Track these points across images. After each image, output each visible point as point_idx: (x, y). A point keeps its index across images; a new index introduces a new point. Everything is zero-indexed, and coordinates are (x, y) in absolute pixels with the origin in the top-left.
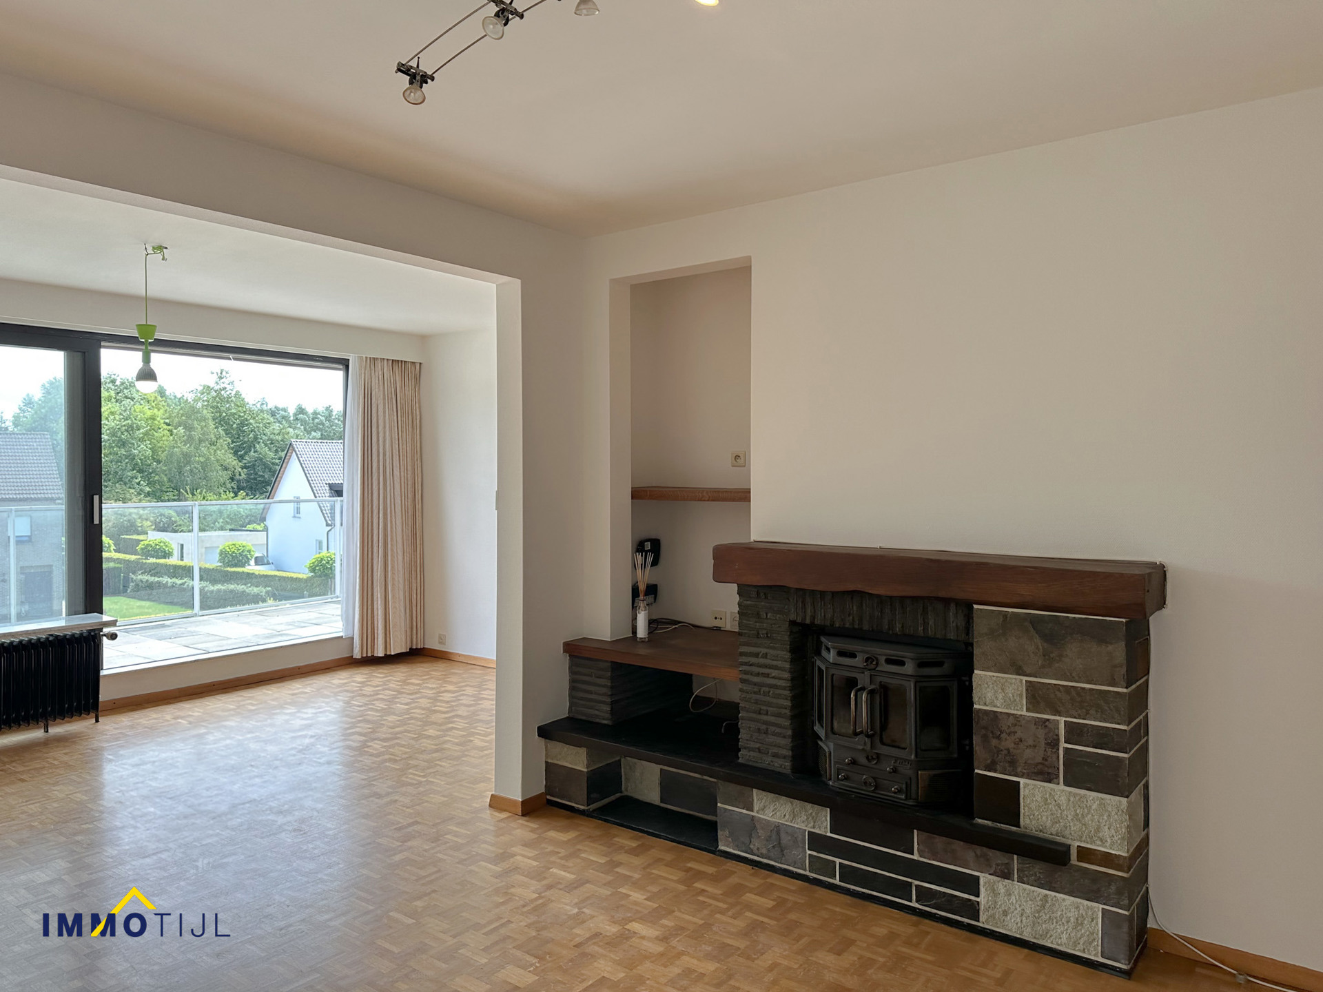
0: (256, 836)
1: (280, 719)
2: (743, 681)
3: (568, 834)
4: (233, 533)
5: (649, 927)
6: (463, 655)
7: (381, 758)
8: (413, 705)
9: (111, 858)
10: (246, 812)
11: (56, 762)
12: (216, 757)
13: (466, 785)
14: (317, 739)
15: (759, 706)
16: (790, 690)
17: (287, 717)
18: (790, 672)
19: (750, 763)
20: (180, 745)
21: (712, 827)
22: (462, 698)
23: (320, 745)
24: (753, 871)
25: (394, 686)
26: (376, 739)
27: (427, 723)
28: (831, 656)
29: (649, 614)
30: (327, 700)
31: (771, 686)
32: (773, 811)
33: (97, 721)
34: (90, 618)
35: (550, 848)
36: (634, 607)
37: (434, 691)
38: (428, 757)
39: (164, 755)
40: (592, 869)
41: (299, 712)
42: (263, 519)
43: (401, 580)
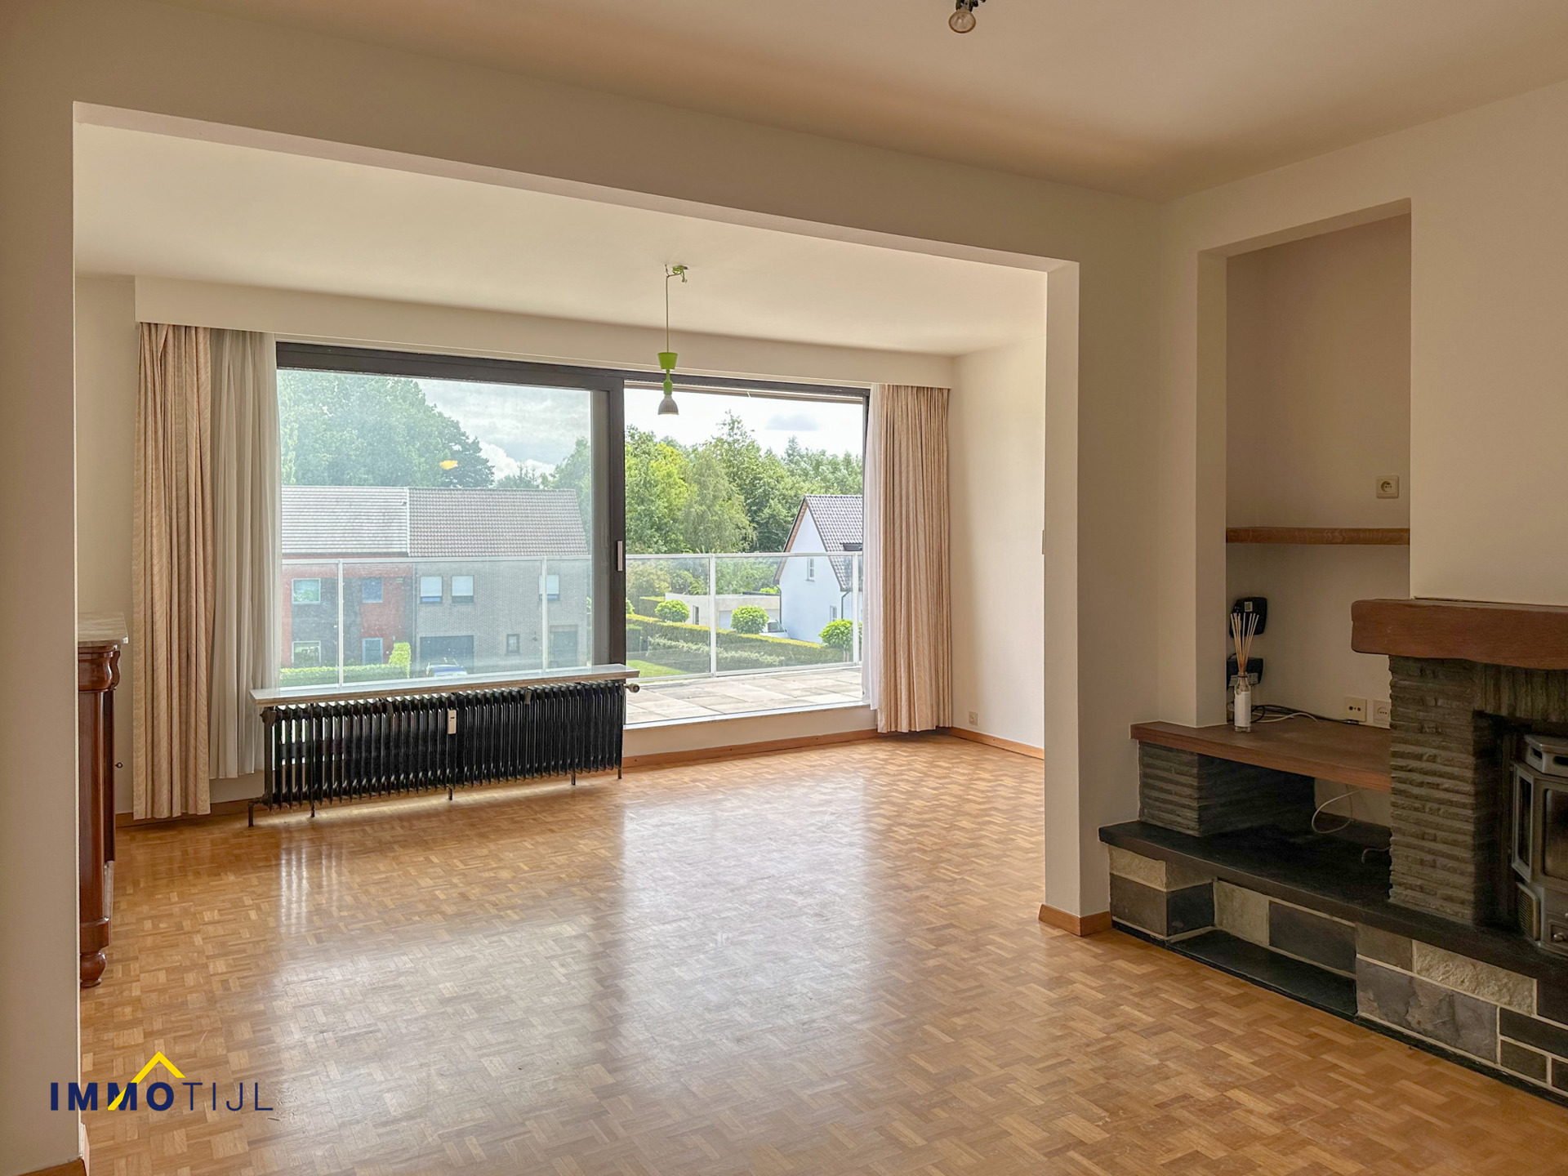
0: (775, 916)
1: (799, 791)
2: (1396, 792)
3: (1143, 966)
4: (746, 596)
5: (1257, 1098)
6: (998, 739)
7: (908, 846)
8: (942, 791)
9: (633, 920)
10: (764, 887)
11: (582, 816)
12: (734, 826)
13: (1009, 889)
14: (837, 817)
15: (1423, 828)
16: (1473, 809)
17: (805, 790)
18: (1474, 783)
19: (1408, 906)
20: (697, 809)
21: (1349, 986)
22: (999, 788)
23: (841, 823)
24: (1411, 1052)
25: (920, 767)
26: (901, 824)
27: (959, 813)
28: (1545, 764)
29: (1253, 698)
30: (847, 776)
31: (1441, 802)
32: (1444, 974)
33: (620, 778)
34: (615, 668)
35: (1119, 981)
36: (1230, 688)
37: (966, 778)
38: (962, 852)
39: (682, 819)
40: (1176, 1014)
41: (817, 785)
42: (777, 582)
43: (926, 647)
